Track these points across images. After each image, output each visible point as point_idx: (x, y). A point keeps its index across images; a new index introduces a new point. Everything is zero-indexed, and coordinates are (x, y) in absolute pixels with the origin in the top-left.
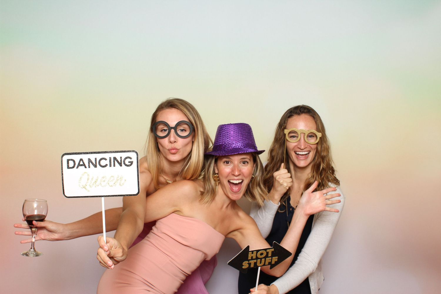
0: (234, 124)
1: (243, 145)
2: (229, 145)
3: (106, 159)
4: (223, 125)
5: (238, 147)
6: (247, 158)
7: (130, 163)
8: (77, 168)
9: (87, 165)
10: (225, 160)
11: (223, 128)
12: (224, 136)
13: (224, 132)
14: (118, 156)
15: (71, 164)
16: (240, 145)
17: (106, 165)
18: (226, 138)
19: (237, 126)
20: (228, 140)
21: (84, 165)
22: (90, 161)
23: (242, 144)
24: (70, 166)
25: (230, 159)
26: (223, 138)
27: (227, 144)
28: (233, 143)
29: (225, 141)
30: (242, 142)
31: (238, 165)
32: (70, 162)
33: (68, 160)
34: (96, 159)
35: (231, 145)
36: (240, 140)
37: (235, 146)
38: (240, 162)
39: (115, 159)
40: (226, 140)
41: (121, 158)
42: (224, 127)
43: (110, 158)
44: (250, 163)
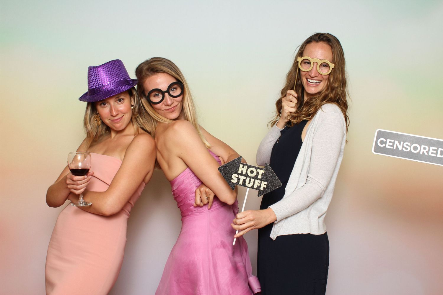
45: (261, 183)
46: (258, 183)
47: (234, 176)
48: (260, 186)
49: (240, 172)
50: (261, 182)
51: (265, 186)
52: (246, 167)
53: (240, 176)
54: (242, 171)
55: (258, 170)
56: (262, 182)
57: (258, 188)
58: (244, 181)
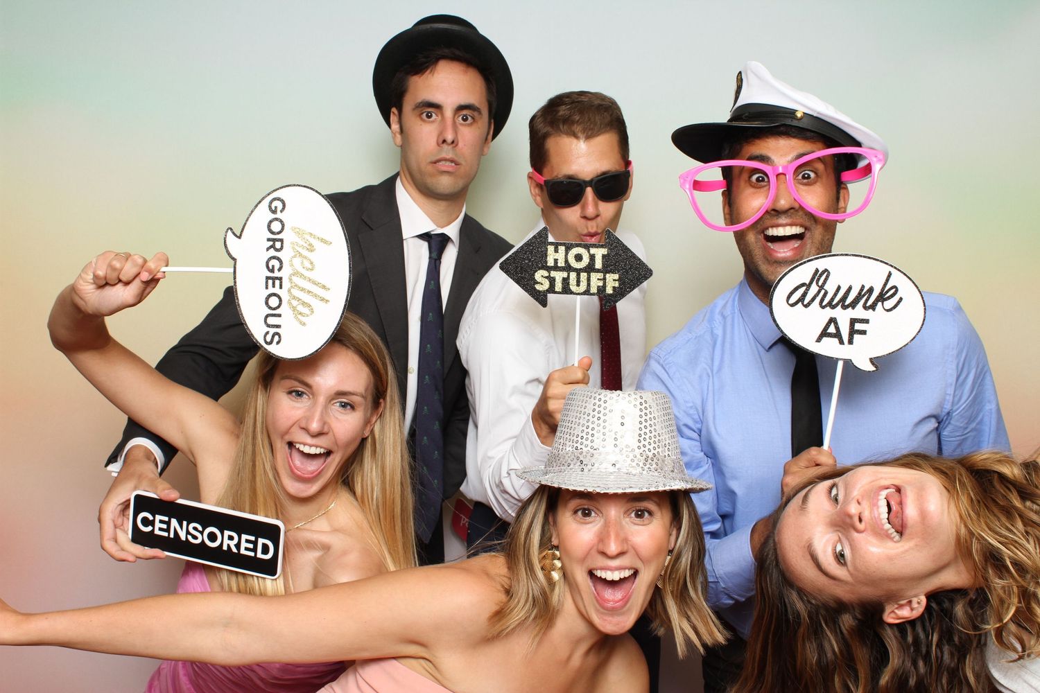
31: (618, 523)
38: (625, 512)
44: (658, 515)
45: (604, 279)
46: (598, 279)
47: (540, 275)
48: (604, 286)
49: (551, 263)
50: (604, 276)
51: (617, 284)
52: (562, 249)
53: (552, 272)
54: (556, 261)
55: (593, 251)
56: (608, 275)
57: (601, 290)
58: (566, 281)
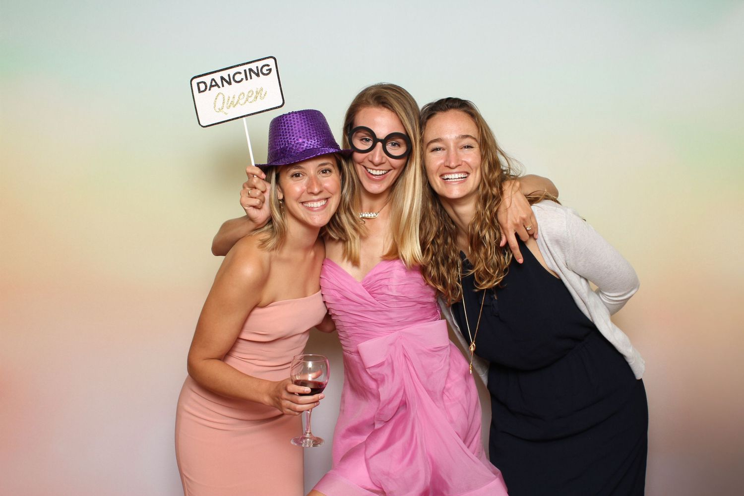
0: (299, 112)
1: (320, 143)
2: (298, 146)
3: (240, 73)
4: (280, 116)
5: (312, 147)
6: (329, 163)
7: (268, 72)
8: (210, 90)
9: (220, 85)
10: (294, 171)
11: (283, 121)
12: (286, 132)
13: (285, 126)
14: (253, 66)
15: (202, 87)
16: (315, 143)
17: (242, 79)
18: (290, 135)
19: (304, 114)
20: (294, 139)
21: (217, 85)
22: (222, 78)
23: (318, 142)
24: (201, 90)
25: (301, 168)
26: (286, 137)
27: (293, 146)
28: (304, 142)
29: (290, 141)
30: (317, 138)
31: (316, 177)
32: (200, 85)
33: (198, 84)
34: (229, 75)
35: (300, 145)
36: (314, 136)
37: (307, 146)
38: (318, 172)
39: (251, 70)
40: (290, 139)
41: (257, 67)
42: (283, 119)
43: (245, 71)
44: (333, 170)
